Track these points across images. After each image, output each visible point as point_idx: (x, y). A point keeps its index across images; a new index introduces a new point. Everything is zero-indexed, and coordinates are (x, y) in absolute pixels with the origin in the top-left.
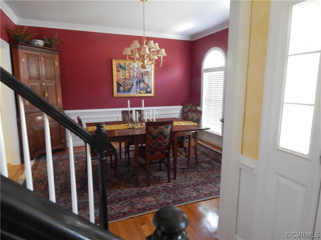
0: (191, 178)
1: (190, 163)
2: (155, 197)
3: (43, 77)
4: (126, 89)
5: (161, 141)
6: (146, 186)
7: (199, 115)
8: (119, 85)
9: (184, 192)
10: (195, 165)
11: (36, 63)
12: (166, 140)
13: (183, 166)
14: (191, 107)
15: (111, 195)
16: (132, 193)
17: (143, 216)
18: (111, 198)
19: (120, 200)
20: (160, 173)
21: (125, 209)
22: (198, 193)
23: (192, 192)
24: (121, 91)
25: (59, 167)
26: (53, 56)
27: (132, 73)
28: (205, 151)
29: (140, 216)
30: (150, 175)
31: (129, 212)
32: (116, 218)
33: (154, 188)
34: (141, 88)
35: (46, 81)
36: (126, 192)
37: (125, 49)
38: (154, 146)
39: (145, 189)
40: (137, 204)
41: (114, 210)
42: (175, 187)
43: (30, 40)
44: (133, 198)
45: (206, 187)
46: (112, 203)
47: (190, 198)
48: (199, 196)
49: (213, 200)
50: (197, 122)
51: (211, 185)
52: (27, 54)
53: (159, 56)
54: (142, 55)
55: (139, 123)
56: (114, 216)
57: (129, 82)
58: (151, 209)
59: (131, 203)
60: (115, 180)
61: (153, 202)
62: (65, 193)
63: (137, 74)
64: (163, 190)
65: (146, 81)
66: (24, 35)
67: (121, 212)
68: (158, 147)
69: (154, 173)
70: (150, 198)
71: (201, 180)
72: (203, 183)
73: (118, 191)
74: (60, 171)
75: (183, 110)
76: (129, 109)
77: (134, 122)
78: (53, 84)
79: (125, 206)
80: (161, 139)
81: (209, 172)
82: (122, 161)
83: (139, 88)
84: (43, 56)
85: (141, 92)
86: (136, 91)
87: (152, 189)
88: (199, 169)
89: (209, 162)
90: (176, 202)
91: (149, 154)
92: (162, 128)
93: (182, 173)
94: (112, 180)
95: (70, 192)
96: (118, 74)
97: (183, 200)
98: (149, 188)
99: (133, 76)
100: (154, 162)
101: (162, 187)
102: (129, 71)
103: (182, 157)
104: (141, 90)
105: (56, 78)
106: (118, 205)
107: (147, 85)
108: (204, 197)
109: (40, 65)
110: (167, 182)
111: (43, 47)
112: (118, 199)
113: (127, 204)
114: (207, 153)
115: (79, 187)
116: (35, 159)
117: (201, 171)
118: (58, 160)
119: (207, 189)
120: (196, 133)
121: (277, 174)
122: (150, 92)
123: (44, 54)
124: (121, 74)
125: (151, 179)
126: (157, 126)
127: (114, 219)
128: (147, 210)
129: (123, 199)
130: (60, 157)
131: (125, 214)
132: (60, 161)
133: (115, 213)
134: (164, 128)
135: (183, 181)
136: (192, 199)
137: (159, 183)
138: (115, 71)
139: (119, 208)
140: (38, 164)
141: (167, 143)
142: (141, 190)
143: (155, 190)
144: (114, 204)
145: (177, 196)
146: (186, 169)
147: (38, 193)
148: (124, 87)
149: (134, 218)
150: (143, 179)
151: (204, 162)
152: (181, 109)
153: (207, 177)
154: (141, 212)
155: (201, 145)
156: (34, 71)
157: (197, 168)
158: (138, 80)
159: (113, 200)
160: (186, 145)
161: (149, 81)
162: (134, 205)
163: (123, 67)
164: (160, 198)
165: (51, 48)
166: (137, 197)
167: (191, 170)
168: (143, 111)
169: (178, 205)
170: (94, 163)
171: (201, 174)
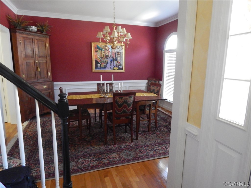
0: (150, 139)
1: (151, 126)
2: (119, 154)
3: (37, 56)
4: (103, 66)
5: (126, 109)
6: (113, 145)
7: (159, 88)
8: (96, 63)
9: (143, 151)
10: (155, 128)
11: (30, 45)
12: (130, 108)
13: (145, 129)
14: (154, 81)
15: (84, 151)
16: (101, 150)
17: (107, 170)
18: (84, 153)
19: (90, 156)
20: (125, 134)
21: (93, 163)
22: (154, 152)
23: (149, 151)
24: (98, 68)
25: (47, 127)
26: (45, 39)
27: (107, 53)
28: (164, 117)
29: (105, 170)
30: (118, 136)
31: (96, 165)
32: (85, 171)
33: (119, 147)
34: (115, 65)
35: (39, 59)
36: (96, 149)
37: (98, 33)
38: (120, 113)
39: (112, 147)
40: (104, 159)
41: (84, 163)
42: (136, 146)
43: (26, 27)
44: (101, 154)
45: (162, 148)
46: (84, 157)
47: (147, 156)
48: (154, 155)
49: (166, 158)
50: (157, 94)
51: (166, 146)
52: (24, 37)
53: (126, 39)
54: (112, 38)
55: (109, 93)
56: (83, 169)
57: (104, 60)
58: (115, 164)
59: (99, 158)
60: (89, 139)
61: (117, 158)
62: (48, 148)
63: (111, 54)
64: (126, 149)
65: (119, 60)
66: (21, 23)
67: (89, 166)
68: (123, 113)
69: (121, 134)
70: (115, 155)
71: (158, 141)
72: (160, 143)
73: (90, 148)
74: (47, 130)
75: (148, 83)
76: (102, 82)
77: (105, 92)
78: (45, 62)
79: (94, 161)
80: (125, 107)
81: (166, 135)
82: (97, 123)
83: (113, 65)
84: (36, 39)
85: (114, 68)
86: (110, 67)
87: (117, 147)
88: (158, 132)
89: (167, 127)
90: (135, 159)
91: (116, 119)
92: (126, 97)
93: (144, 135)
94: (87, 139)
95: (52, 147)
96: (96, 54)
97: (142, 157)
98: (115, 146)
99: (108, 55)
100: (121, 125)
101: (126, 146)
102: (105, 52)
103: (144, 122)
104: (114, 67)
105: (47, 57)
106: (88, 160)
107: (120, 63)
108: (159, 156)
109: (34, 46)
110: (130, 142)
111: (37, 31)
112: (89, 154)
113: (96, 159)
114: (166, 119)
115: (59, 144)
116: (30, 119)
117: (159, 133)
118: (46, 121)
119: (162, 149)
120: (156, 102)
121: (216, 141)
122: (122, 69)
123: (37, 38)
124: (98, 54)
125: (118, 139)
126: (122, 96)
127: (83, 171)
128: (111, 165)
129: (93, 154)
130: (49, 119)
131: (93, 168)
132: (49, 122)
133: (85, 166)
134: (128, 98)
135: (144, 141)
136: (149, 157)
137: (123, 142)
138: (93, 51)
139: (89, 162)
140: (31, 124)
141: (131, 110)
142: (108, 148)
143: (120, 148)
144: (85, 158)
145: (137, 154)
146: (147, 131)
147: (27, 147)
148: (101, 65)
149: (99, 171)
150: (111, 139)
151: (162, 126)
152: (146, 83)
153: (164, 139)
154: (105, 166)
155: (162, 112)
156: (29, 51)
157: (156, 131)
158: (112, 59)
159: (85, 155)
160: (147, 112)
161: (121, 60)
162: (101, 160)
163: (100, 48)
164: (122, 155)
165: (43, 33)
166: (105, 154)
167: (151, 133)
168: (113, 83)
169: (137, 162)
170: (74, 124)
171: (159, 136)
